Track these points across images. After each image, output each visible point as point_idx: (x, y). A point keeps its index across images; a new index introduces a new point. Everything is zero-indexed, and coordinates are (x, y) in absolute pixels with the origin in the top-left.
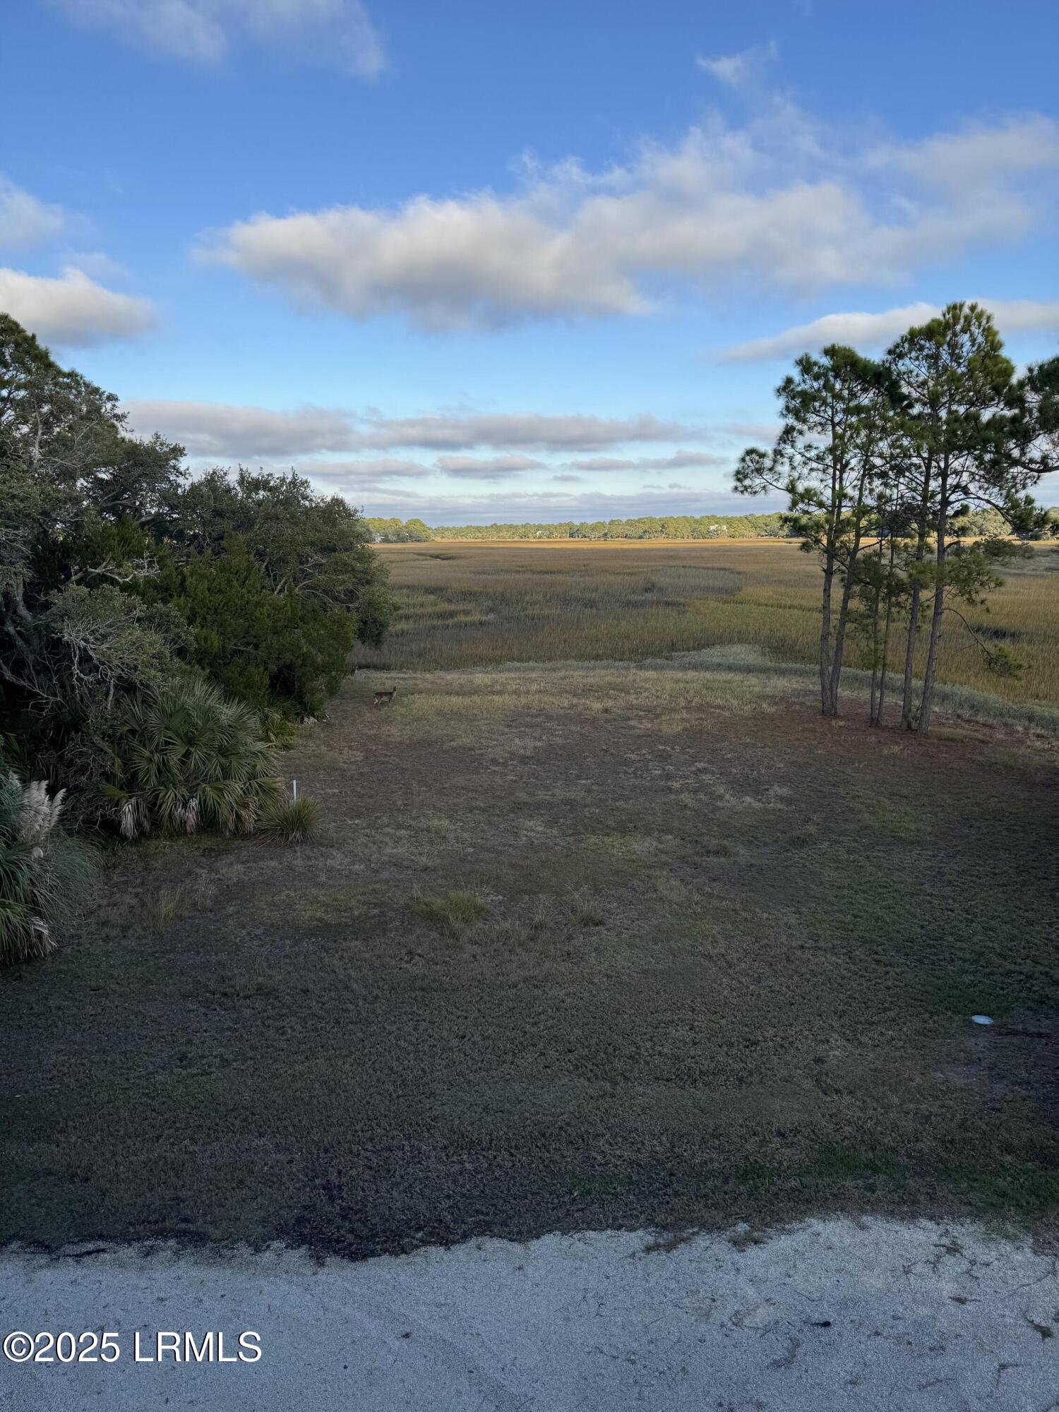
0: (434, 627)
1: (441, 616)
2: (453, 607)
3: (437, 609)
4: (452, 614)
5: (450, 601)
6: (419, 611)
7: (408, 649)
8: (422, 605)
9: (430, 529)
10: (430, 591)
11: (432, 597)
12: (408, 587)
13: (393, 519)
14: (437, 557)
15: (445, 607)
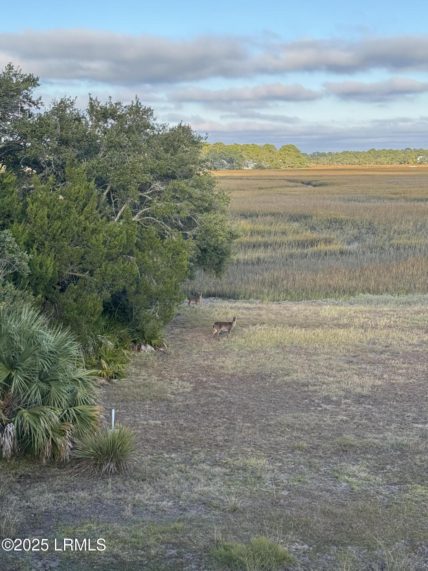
0: (291, 256)
1: (302, 244)
2: (315, 235)
3: (298, 237)
4: (313, 243)
5: (313, 228)
6: (278, 239)
7: (261, 278)
8: (284, 233)
9: (305, 155)
10: (294, 218)
11: (296, 225)
12: (273, 214)
13: (267, 145)
14: (309, 184)
15: (309, 235)
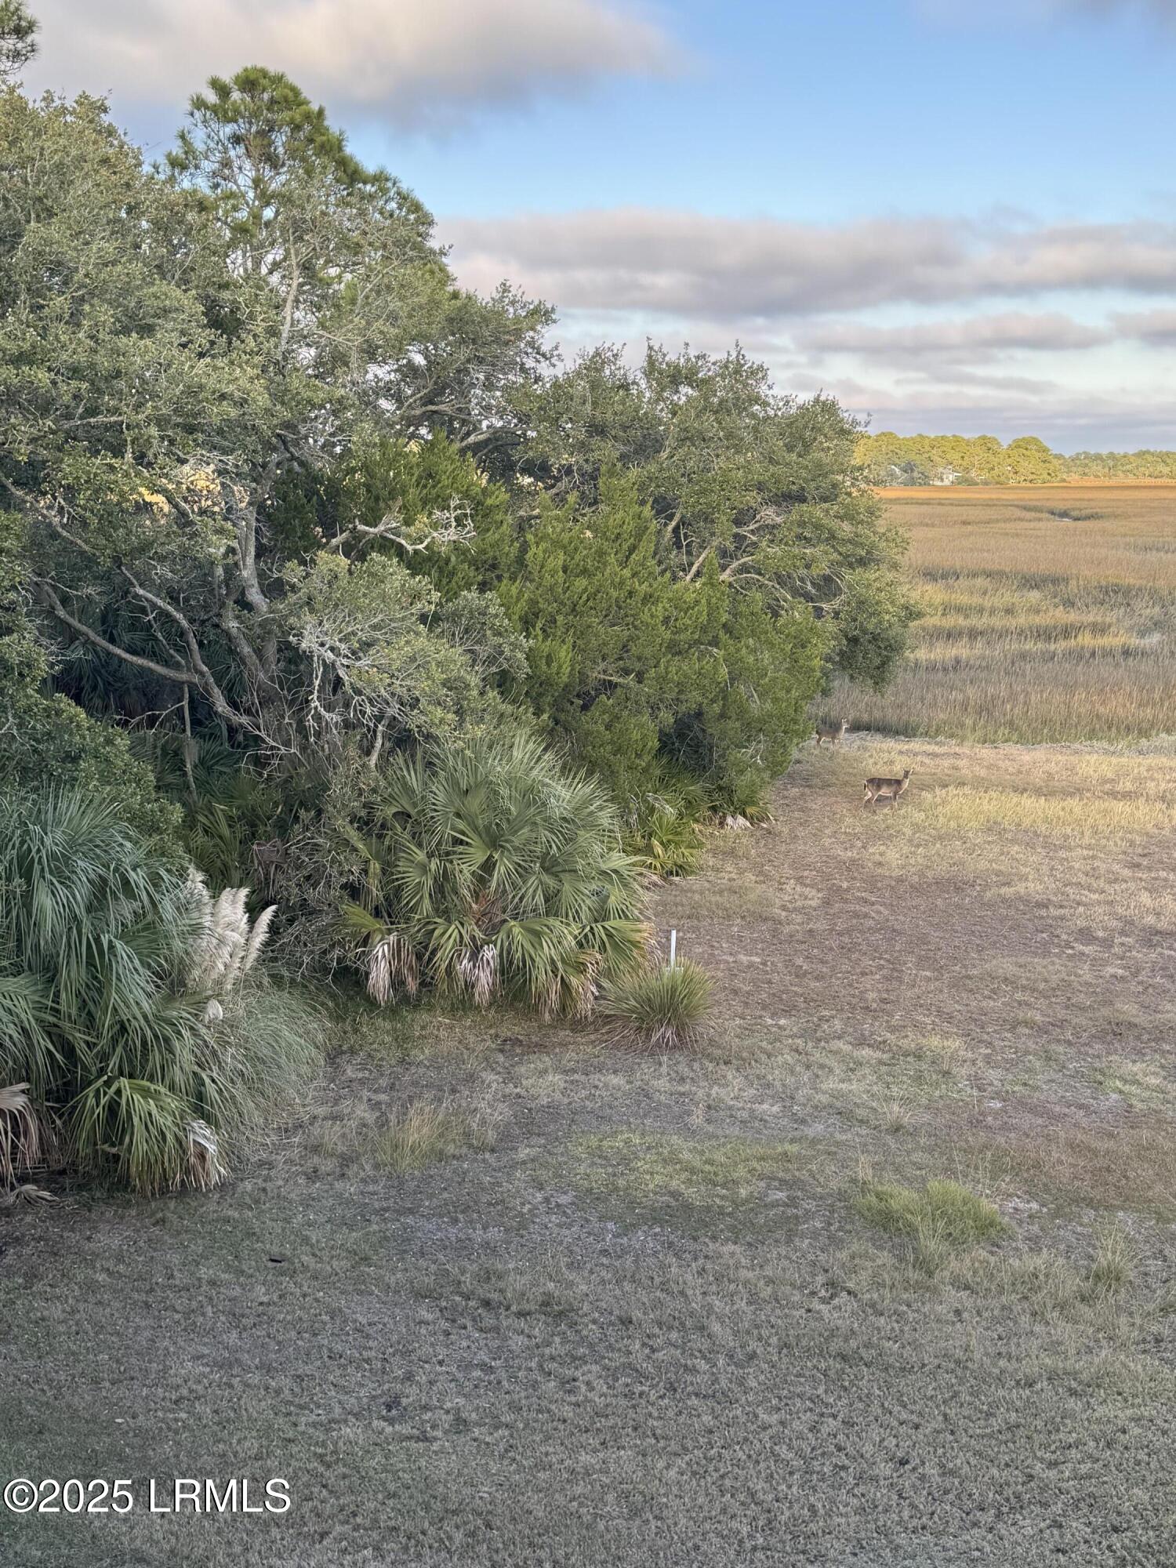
0: (1023, 656)
1: (1045, 634)
2: (1073, 617)
3: (1037, 620)
4: (1067, 632)
5: (1069, 603)
6: (997, 622)
7: (960, 697)
8: (1009, 611)
9: (1058, 457)
10: (1030, 582)
11: (1034, 596)
12: (989, 575)
13: (983, 438)
14: (1064, 514)
15: (1061, 616)
